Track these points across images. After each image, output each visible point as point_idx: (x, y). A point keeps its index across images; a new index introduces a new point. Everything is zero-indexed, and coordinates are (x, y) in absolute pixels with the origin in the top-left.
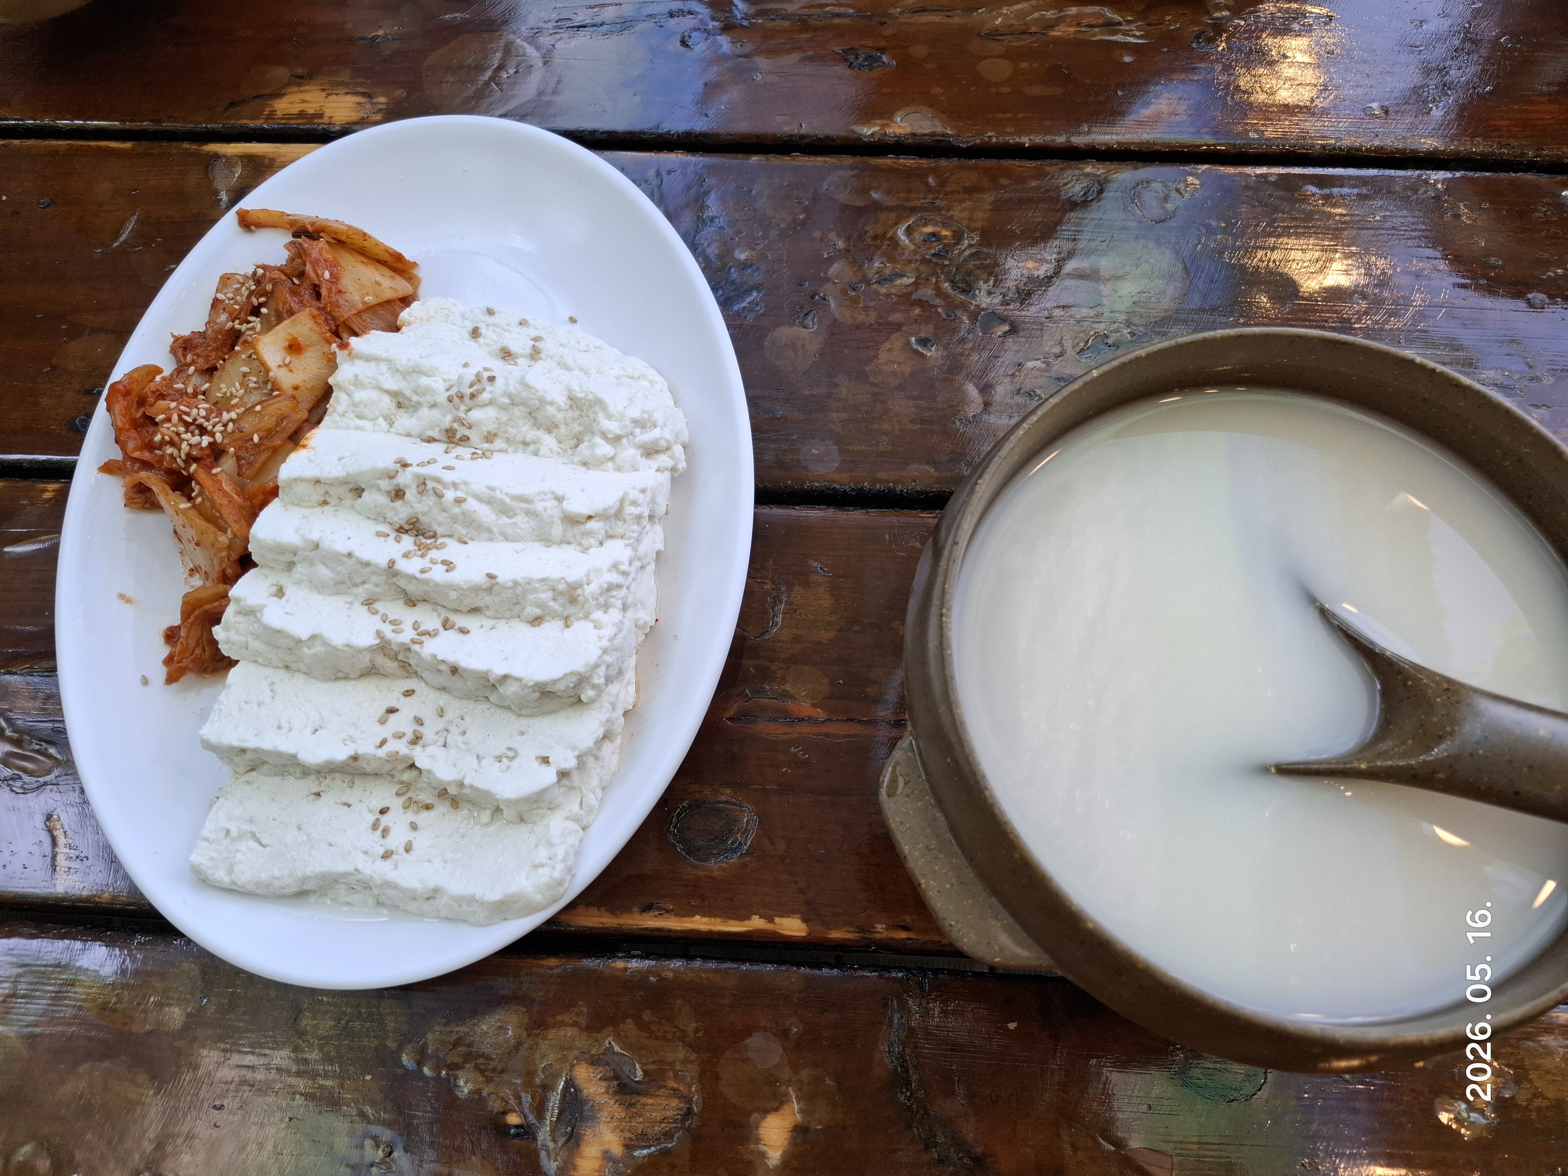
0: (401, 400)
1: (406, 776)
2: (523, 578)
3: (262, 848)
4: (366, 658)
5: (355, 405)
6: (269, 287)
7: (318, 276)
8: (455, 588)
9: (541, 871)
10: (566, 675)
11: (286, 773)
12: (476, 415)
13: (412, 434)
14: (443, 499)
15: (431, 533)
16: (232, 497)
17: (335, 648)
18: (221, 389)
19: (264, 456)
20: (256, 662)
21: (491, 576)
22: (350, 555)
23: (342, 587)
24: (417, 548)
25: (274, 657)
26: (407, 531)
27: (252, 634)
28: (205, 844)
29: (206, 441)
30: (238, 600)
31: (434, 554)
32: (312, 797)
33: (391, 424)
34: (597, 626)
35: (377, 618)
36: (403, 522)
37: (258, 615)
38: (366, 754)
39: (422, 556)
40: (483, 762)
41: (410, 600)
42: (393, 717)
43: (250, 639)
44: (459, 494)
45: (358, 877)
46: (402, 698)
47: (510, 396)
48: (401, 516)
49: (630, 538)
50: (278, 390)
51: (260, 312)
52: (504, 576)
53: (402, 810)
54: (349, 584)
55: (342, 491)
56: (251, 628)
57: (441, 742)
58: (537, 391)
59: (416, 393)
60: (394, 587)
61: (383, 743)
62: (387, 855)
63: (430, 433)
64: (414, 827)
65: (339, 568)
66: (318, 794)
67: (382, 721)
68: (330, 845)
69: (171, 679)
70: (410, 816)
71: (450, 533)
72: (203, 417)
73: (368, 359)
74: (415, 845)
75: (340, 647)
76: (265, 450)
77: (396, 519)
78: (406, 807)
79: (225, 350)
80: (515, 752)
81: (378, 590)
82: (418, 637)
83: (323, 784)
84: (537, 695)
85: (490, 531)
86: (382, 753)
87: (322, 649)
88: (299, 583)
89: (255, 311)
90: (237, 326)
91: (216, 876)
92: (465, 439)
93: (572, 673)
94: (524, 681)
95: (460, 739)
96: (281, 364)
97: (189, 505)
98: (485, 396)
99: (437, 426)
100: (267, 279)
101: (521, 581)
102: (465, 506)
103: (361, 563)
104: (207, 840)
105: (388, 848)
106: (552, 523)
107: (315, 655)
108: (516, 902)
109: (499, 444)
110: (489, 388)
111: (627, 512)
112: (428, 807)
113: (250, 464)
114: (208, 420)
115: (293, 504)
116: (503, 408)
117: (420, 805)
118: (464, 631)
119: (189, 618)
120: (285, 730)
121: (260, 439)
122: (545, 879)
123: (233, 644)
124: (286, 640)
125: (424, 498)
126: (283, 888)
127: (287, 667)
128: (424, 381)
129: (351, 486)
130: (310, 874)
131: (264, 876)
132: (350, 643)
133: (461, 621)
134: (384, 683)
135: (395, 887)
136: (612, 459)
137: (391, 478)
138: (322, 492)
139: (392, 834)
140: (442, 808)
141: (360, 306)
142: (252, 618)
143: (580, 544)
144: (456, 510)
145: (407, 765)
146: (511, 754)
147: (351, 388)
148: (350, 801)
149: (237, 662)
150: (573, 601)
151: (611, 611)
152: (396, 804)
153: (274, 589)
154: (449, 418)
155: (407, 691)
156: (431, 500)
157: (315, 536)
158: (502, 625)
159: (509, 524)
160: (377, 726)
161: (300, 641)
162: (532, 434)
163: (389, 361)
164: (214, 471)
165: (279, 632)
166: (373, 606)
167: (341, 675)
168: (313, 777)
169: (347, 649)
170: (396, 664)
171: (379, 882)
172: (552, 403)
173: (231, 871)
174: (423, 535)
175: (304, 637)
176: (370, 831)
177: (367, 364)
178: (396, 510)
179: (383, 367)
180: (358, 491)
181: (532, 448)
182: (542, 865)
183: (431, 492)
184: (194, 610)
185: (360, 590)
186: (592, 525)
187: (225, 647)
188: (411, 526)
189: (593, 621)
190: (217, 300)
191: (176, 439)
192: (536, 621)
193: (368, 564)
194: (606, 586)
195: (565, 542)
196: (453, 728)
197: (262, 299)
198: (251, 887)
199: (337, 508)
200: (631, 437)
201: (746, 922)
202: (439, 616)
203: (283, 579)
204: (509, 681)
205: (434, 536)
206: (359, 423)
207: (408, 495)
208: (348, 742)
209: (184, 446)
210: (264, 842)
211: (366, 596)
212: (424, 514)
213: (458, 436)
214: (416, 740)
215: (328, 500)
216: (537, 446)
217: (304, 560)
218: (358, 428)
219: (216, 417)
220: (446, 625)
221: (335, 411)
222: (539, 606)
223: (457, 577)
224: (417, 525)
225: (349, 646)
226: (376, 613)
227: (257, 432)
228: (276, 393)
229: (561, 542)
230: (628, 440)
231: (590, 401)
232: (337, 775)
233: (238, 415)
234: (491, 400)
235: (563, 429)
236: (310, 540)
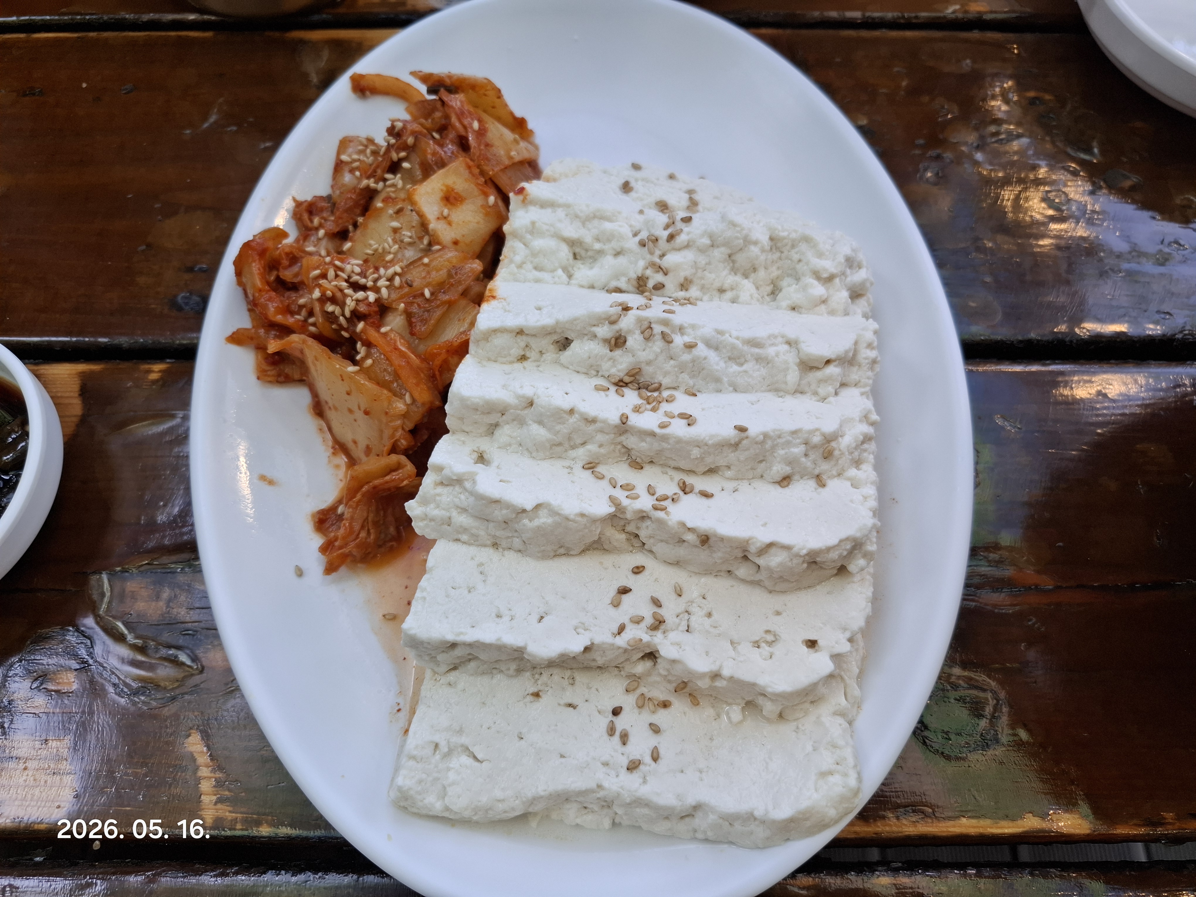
0: (577, 250)
1: (641, 668)
2: (774, 431)
3: (477, 764)
4: (597, 530)
5: (534, 254)
6: (410, 140)
7: (465, 127)
8: (698, 444)
9: (831, 779)
10: (841, 541)
11: (495, 671)
12: (672, 259)
13: (595, 285)
14: (671, 345)
15: (656, 385)
16: (409, 357)
17: (567, 519)
18: (371, 245)
19: (438, 313)
20: (458, 540)
21: (742, 429)
22: (572, 411)
23: (559, 449)
24: (645, 402)
25: (482, 533)
26: (626, 384)
27: (457, 507)
28: (412, 763)
29: (372, 297)
30: (440, 469)
31: (665, 407)
32: (530, 698)
33: (570, 276)
34: (855, 484)
35: (605, 483)
36: (621, 375)
37: (468, 485)
38: (603, 643)
39: (654, 410)
40: (739, 648)
41: (635, 461)
42: (625, 598)
43: (454, 514)
44: (687, 339)
45: (601, 794)
46: (633, 577)
47: (711, 236)
48: (620, 367)
49: (865, 386)
50: (438, 243)
51: (402, 167)
52: (755, 429)
53: (636, 710)
54: (567, 445)
55: (546, 343)
56: (456, 500)
57: (684, 624)
58: (743, 229)
59: (598, 239)
60: (619, 447)
61: (622, 629)
62: (633, 766)
63: (614, 284)
64: (655, 729)
65: (558, 427)
66: (537, 695)
67: (616, 604)
68: (562, 756)
69: (330, 569)
70: (647, 717)
71: (675, 385)
72: (358, 274)
73: (544, 204)
74: (662, 752)
75: (572, 517)
76: (438, 306)
77: (613, 371)
78: (640, 707)
79: (358, 211)
80: (775, 635)
81: (602, 451)
82: (657, 503)
83: (539, 682)
84: (805, 565)
85: (718, 380)
86: (622, 641)
87: (550, 520)
88: (504, 447)
89: (394, 167)
90: (373, 185)
91: (426, 801)
92: (659, 287)
93: (847, 539)
94: (795, 550)
95: (707, 622)
96: (440, 216)
97: (357, 368)
98: (682, 239)
99: (624, 275)
100: (409, 132)
101: (772, 434)
102: (695, 352)
103: (586, 420)
104: (413, 758)
105: (632, 758)
106: (787, 369)
107: (538, 527)
108: (806, 819)
109: (694, 292)
110: (686, 230)
111: (864, 356)
112: (665, 705)
113: (424, 321)
114: (365, 277)
115: (489, 359)
116: (702, 250)
117: (656, 703)
118: (706, 495)
119: (355, 497)
120: (506, 619)
121: (432, 294)
122: (839, 790)
123: (432, 520)
124: (504, 512)
125: (650, 345)
126: (505, 812)
127: (495, 545)
128: (608, 226)
129: (555, 337)
130: (542, 793)
131: (484, 799)
132: (585, 512)
133: (699, 483)
134: (609, 560)
135: (647, 804)
136: (824, 302)
137: (613, 323)
138: (523, 344)
139: (632, 740)
140: (679, 705)
141: (507, 162)
142: (457, 488)
143: (815, 393)
144: (686, 357)
145: (642, 654)
146: (770, 638)
147: (528, 236)
148: (575, 702)
149: (434, 541)
150: (828, 455)
151: (864, 467)
152: (628, 702)
153: (475, 456)
154: (641, 264)
155: (637, 567)
156: (658, 345)
157: (528, 391)
158: (744, 486)
159: (739, 372)
160: (612, 611)
161: (524, 511)
162: (730, 279)
163: (567, 206)
164: (383, 330)
165: (497, 502)
166: (595, 470)
167: (562, 551)
168: (528, 674)
169: (579, 519)
170: (623, 536)
171: (628, 800)
172: (756, 243)
173: (443, 794)
174: (647, 389)
175: (529, 506)
176: (606, 737)
177: (543, 211)
178: (614, 360)
179: (560, 213)
180: (565, 344)
181: (729, 295)
182: (831, 773)
183: (658, 337)
184: (362, 487)
185: (581, 452)
186: (832, 370)
187: (421, 524)
188: (632, 379)
189: (849, 479)
190: (342, 162)
191: (339, 295)
192: (785, 481)
193: (594, 421)
194: (861, 438)
195: (799, 391)
196: (694, 609)
197: (403, 154)
198: (467, 814)
199: (538, 363)
200: (843, 277)
201: (1020, 822)
202: (672, 479)
203: (485, 445)
204: (773, 550)
205: (658, 389)
206: (537, 274)
207: (630, 342)
208: (580, 630)
209: (350, 304)
210: (479, 757)
211: (587, 459)
212: (649, 363)
213: (651, 284)
214: (658, 624)
215: (528, 354)
216: (734, 292)
217: (513, 420)
218: (537, 281)
219: (374, 273)
220: (685, 489)
221: (511, 261)
222: (790, 463)
223: (699, 431)
224: (637, 377)
225: (582, 515)
226: (601, 477)
227: (426, 286)
228: (436, 247)
229: (796, 392)
230: (841, 280)
231: (793, 240)
232: (555, 671)
233: (402, 268)
234: (689, 242)
235: (762, 273)
236: (523, 397)
